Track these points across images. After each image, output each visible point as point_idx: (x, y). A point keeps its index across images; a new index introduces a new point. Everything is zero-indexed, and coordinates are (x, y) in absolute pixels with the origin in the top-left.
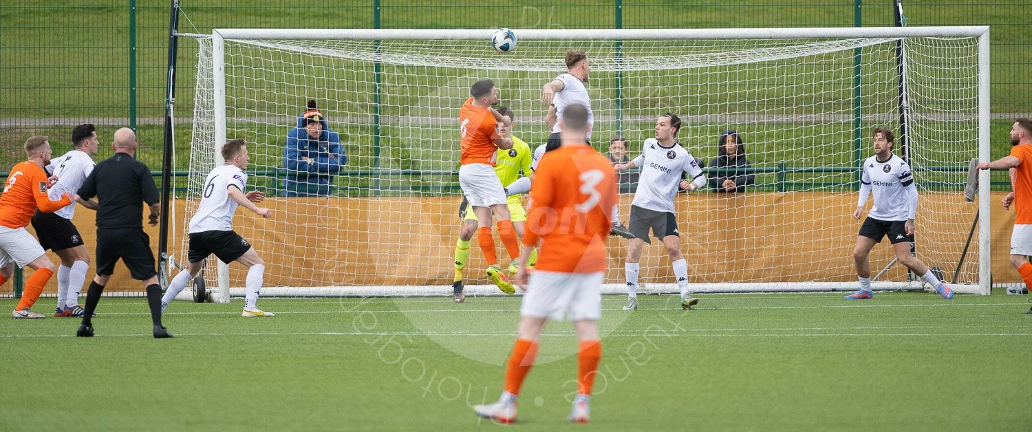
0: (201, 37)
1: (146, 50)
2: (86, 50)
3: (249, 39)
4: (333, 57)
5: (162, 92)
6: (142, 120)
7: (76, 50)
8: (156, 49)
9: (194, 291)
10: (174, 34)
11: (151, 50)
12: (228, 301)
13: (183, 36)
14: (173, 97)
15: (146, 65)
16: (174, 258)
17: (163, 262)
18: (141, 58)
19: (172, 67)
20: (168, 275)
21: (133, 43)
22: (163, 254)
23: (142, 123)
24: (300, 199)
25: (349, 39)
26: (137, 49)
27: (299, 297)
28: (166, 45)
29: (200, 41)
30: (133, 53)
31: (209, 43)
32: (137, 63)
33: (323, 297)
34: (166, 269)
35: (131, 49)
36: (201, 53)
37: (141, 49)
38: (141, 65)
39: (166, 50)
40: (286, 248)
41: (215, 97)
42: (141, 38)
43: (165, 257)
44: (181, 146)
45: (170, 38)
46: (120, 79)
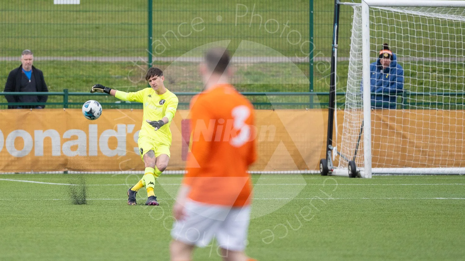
0: (355, 5)
1: (320, 13)
2: (281, 13)
3: (385, 6)
4: (454, 20)
5: (330, 40)
6: (317, 58)
7: (274, 13)
8: (327, 13)
9: (349, 170)
10: (337, 3)
11: (323, 13)
12: (371, 177)
13: (343, 4)
14: (337, 43)
15: (320, 22)
16: (336, 149)
17: (329, 151)
18: (317, 18)
19: (336, 24)
20: (332, 160)
21: (311, 8)
22: (330, 146)
23: (317, 60)
24: (419, 111)
25: (451, 7)
26: (314, 12)
27: (417, 174)
28: (333, 10)
29: (354, 7)
30: (311, 16)
31: (359, 9)
32: (314, 22)
33: (433, 174)
34: (332, 155)
35: (310, 13)
36: (355, 16)
37: (317, 13)
38: (317, 23)
39: (333, 13)
40: (410, 142)
41: (363, 44)
42: (317, 5)
43: (331, 148)
44: (342, 76)
45: (335, 6)
46: (303, 31)
